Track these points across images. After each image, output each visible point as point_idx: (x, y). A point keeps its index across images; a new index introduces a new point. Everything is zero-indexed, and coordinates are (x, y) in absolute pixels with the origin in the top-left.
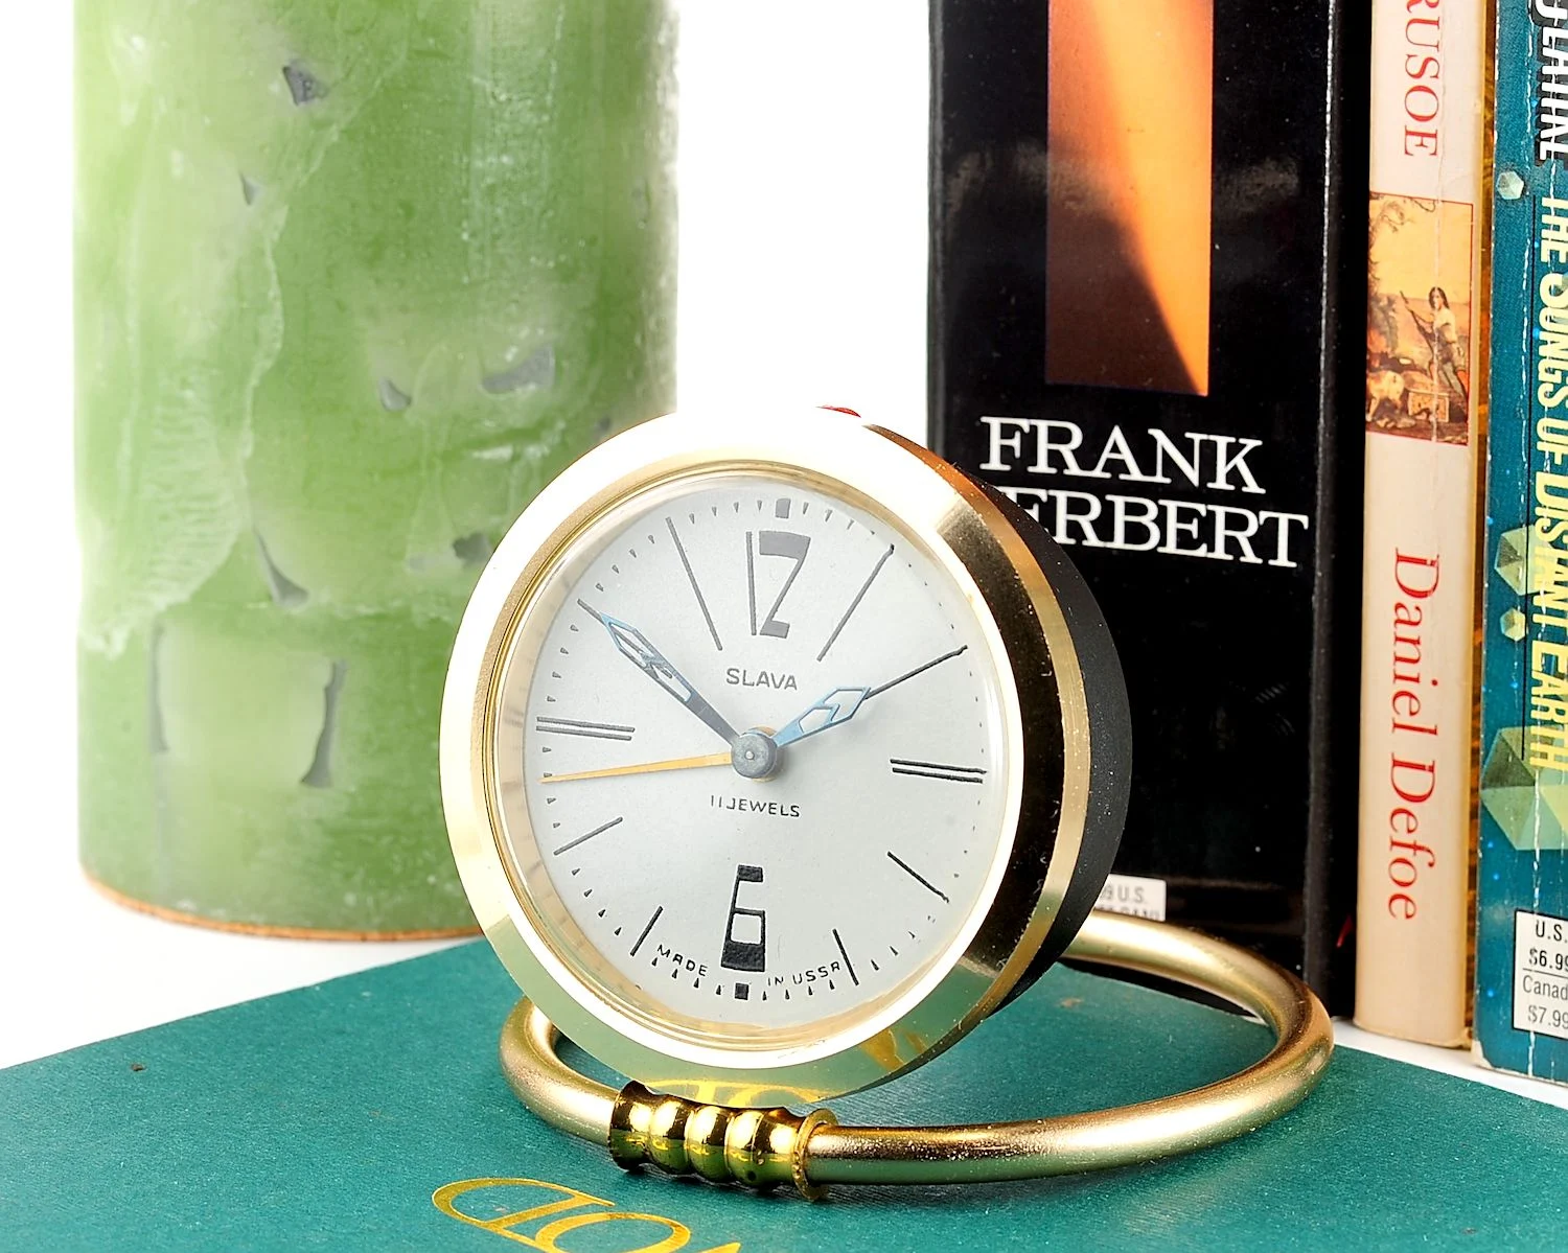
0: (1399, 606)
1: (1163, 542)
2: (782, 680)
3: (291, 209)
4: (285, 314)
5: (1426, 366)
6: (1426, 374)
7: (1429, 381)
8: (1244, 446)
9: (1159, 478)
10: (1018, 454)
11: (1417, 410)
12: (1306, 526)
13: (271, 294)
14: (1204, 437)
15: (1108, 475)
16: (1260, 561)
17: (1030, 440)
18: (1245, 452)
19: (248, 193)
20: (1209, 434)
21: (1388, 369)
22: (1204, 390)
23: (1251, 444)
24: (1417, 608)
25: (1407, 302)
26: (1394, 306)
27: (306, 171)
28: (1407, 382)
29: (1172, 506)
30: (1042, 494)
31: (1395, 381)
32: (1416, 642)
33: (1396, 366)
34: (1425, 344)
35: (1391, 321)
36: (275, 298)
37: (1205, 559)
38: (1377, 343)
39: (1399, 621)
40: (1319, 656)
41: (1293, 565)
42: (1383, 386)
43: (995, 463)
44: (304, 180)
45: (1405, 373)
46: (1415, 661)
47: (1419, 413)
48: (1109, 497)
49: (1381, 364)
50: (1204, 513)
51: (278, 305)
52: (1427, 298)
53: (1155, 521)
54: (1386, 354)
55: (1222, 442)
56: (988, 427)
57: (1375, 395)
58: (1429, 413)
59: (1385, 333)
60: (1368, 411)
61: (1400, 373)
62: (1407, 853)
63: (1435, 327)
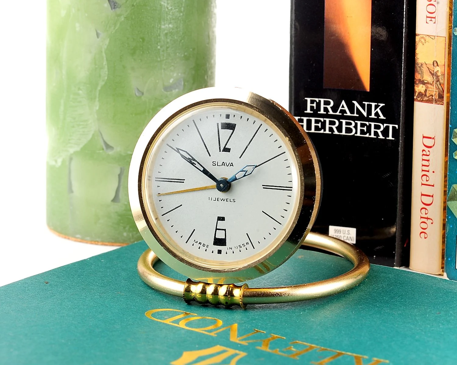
0: (423, 150)
1: (356, 133)
2: (229, 164)
3: (110, 39)
4: (108, 69)
5: (432, 83)
7: (433, 87)
8: (380, 105)
9: (355, 115)
10: (315, 108)
11: (429, 95)
12: (397, 128)
13: (104, 63)
14: (368, 103)
15: (341, 114)
16: (384, 138)
17: (319, 104)
18: (380, 107)
19: (98, 35)
20: (370, 102)
21: (421, 84)
22: (368, 90)
23: (382, 105)
24: (429, 151)
25: (426, 65)
26: (423, 66)
27: (114, 29)
28: (426, 87)
29: (359, 123)
30: (322, 119)
31: (423, 87)
32: (428, 161)
33: (423, 83)
34: (432, 77)
35: (422, 70)
36: (105, 65)
37: (368, 137)
38: (418, 76)
39: (423, 155)
40: (400, 165)
41: (394, 139)
42: (419, 88)
43: (309, 111)
44: (114, 31)
45: (426, 85)
46: (428, 166)
47: (430, 96)
48: (341, 120)
49: (419, 82)
50: (368, 125)
51: (106, 66)
52: (432, 64)
53: (354, 127)
54: (420, 79)
55: (373, 104)
56: (307, 100)
57: (417, 91)
58: (432, 96)
59: (420, 73)
60: (415, 96)
61: (424, 85)
62: (425, 220)
63: (434, 72)
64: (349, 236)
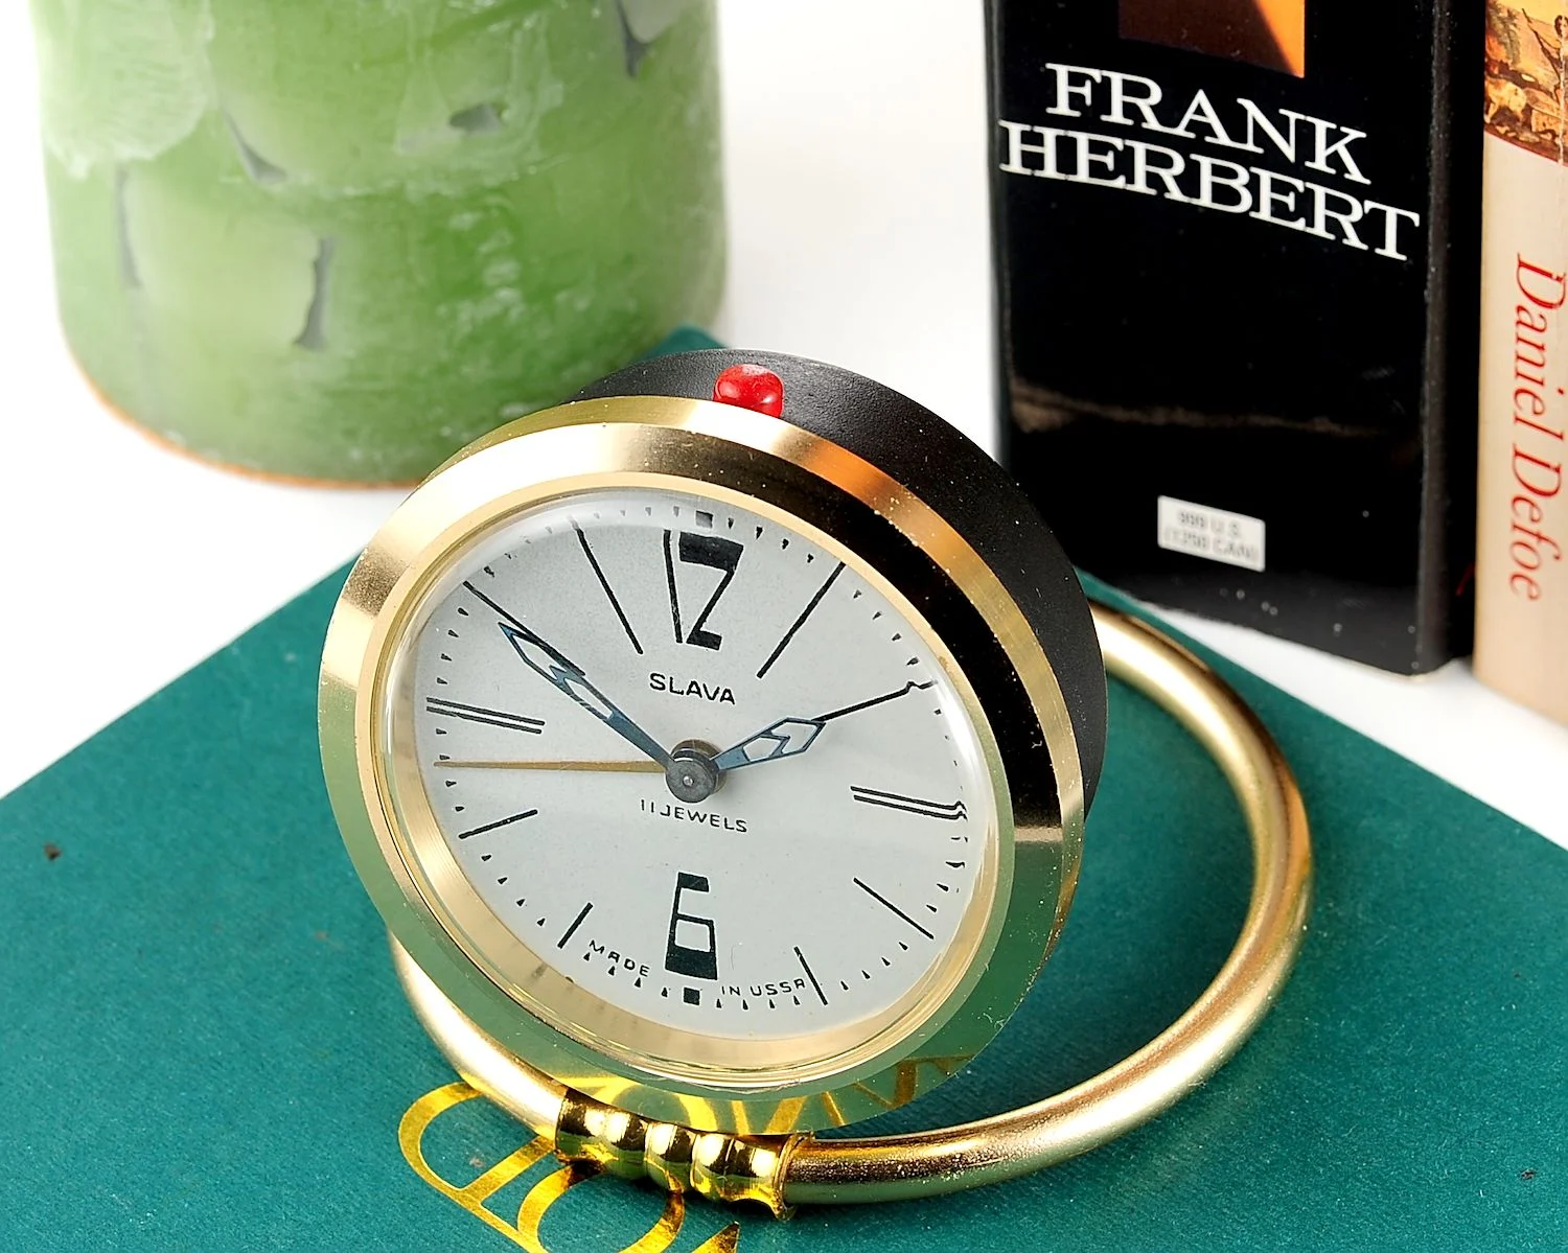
0: (1521, 309)
1: (1256, 206)
2: (717, 692)
5: (1552, 89)
6: (1552, 97)
7: (1555, 105)
8: (1346, 135)
9: (1250, 146)
10: (1088, 102)
11: (1541, 129)
12: (1417, 224)
14: (1302, 117)
15: (1192, 135)
16: (1365, 247)
17: (1102, 91)
18: (1347, 140)
20: (1306, 114)
21: (1508, 80)
22: (1300, 72)
23: (1354, 134)
24: (1542, 316)
25: (1529, 21)
26: (1515, 21)
28: (1529, 99)
29: (1266, 177)
30: (1118, 143)
31: (1516, 94)
32: (1541, 348)
33: (1516, 78)
34: (1550, 67)
35: (1512, 34)
37: (1303, 233)
38: (1496, 51)
39: (1521, 324)
40: (1433, 344)
41: (1403, 258)
42: (1502, 94)
43: (1063, 108)
45: (1527, 89)
46: (1541, 366)
47: (1544, 132)
48: (1194, 157)
49: (1500, 72)
50: (1301, 189)
52: (1553, 24)
53: (1246, 186)
54: (1507, 64)
55: (1322, 126)
56: (1054, 73)
57: (1494, 99)
58: (1555, 135)
59: (1505, 44)
60: (1487, 113)
61: (1522, 88)
62: (1532, 541)
63: (1561, 55)
64: (1237, 542)
